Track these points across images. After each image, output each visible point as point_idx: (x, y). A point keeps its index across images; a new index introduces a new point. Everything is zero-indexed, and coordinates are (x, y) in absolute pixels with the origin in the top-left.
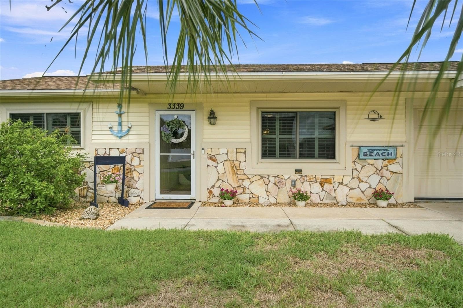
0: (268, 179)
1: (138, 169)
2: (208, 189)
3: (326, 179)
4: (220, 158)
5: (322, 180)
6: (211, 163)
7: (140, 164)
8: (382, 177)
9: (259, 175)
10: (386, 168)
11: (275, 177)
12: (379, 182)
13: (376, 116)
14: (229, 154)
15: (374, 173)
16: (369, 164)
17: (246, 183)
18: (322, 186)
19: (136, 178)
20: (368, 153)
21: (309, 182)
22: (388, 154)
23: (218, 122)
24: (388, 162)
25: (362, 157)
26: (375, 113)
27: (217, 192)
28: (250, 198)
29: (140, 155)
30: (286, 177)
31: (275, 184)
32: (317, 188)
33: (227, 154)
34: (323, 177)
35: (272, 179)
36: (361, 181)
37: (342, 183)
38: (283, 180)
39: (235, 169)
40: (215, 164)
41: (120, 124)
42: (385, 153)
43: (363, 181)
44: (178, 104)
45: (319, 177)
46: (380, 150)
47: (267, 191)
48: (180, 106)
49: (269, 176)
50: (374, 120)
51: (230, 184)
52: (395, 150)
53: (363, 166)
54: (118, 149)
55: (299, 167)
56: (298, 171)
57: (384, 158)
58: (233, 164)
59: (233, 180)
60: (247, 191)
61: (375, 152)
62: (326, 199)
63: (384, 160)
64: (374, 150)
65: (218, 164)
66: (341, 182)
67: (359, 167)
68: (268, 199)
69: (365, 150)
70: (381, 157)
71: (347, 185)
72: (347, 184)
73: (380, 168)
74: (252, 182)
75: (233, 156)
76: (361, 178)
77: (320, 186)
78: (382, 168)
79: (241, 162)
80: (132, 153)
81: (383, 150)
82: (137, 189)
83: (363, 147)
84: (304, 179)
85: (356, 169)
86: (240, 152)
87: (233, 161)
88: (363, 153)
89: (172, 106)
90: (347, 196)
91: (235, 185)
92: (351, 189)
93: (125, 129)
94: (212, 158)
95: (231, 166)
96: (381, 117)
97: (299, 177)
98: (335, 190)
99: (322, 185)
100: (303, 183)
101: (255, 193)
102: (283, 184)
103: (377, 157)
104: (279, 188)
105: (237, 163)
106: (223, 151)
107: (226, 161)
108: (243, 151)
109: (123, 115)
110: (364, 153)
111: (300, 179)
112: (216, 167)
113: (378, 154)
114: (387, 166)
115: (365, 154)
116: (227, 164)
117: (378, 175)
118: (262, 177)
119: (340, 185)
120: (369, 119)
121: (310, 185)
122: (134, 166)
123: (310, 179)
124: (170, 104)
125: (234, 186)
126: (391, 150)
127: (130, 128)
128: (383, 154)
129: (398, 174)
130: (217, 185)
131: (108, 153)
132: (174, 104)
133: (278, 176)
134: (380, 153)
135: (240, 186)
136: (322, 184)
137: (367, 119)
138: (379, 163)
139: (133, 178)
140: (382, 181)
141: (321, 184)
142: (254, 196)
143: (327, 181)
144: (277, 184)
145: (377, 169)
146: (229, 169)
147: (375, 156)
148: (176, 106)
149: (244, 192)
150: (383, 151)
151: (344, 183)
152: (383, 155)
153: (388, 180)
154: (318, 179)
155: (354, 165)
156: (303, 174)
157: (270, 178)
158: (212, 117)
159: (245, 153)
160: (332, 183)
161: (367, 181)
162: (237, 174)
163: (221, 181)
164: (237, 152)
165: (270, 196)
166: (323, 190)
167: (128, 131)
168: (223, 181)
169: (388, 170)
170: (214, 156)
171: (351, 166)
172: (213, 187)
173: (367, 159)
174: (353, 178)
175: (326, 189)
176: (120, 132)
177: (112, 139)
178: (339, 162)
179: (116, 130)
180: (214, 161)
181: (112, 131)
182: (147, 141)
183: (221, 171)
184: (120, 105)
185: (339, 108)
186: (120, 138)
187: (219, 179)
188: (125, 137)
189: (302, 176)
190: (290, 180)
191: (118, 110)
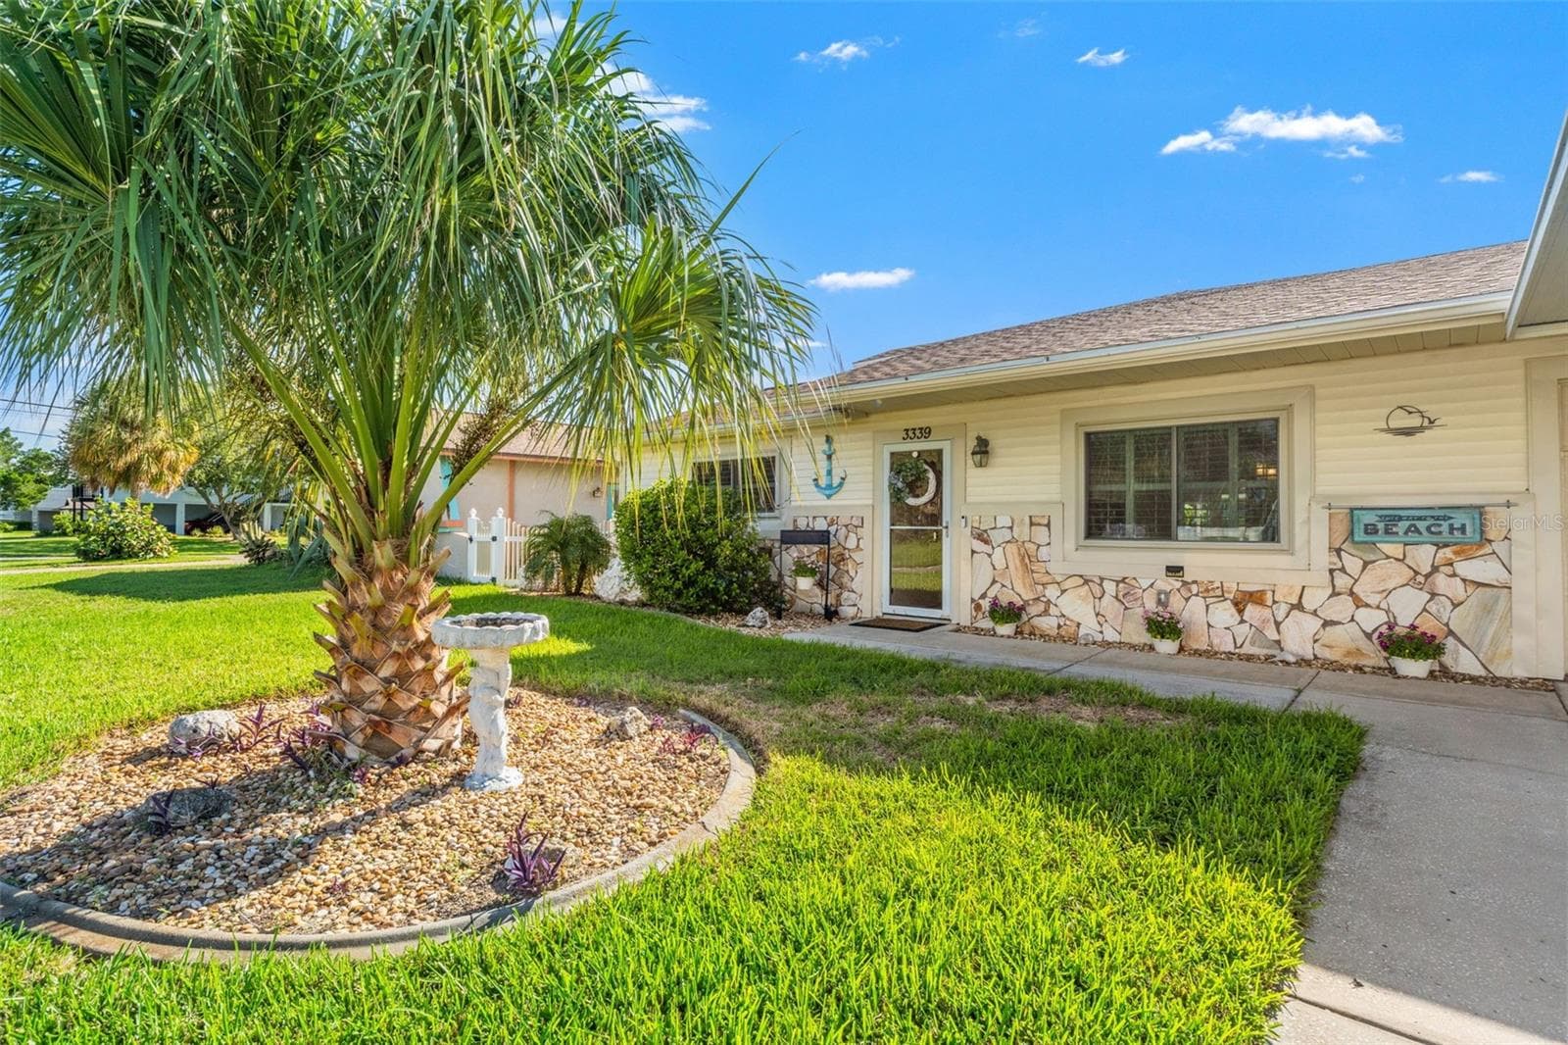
0: (1101, 585)
1: (857, 556)
2: (973, 600)
3: (1251, 594)
4: (996, 537)
5: (1239, 597)
6: (978, 546)
7: (858, 546)
8: (1433, 595)
9: (1081, 576)
10: (1448, 570)
11: (1118, 582)
12: (1425, 610)
13: (1414, 422)
14: (1015, 528)
15: (1407, 584)
16: (1388, 557)
17: (1052, 592)
18: (1241, 612)
19: (852, 573)
20: (1381, 526)
21: (1204, 598)
22: (1452, 528)
23: (992, 461)
24: (1456, 553)
25: (1360, 536)
26: (1410, 413)
28: (1059, 627)
29: (858, 528)
30: (1145, 584)
31: (1116, 597)
32: (1224, 614)
33: (1011, 528)
34: (1243, 587)
35: (1109, 587)
36: (1359, 603)
37: (1299, 606)
38: (1137, 590)
39: (1028, 560)
40: (987, 549)
41: (829, 473)
42: (1440, 525)
43: (1367, 605)
44: (921, 429)
45: (1232, 587)
46: (1420, 519)
47: (1097, 615)
48: (926, 432)
49: (1102, 579)
50: (1408, 432)
51: (1018, 590)
52: (1477, 516)
53: (1366, 564)
54: (825, 518)
55: (1174, 559)
56: (1174, 570)
57: (1435, 539)
58: (1022, 550)
59: (1024, 584)
60: (1053, 610)
61: (1403, 525)
62: (1253, 643)
63: (1439, 546)
64: (1400, 519)
65: (993, 548)
66: (1295, 602)
67: (1353, 564)
68: (1101, 632)
69: (1370, 518)
70: (1427, 537)
71: (1315, 613)
72: (1315, 611)
73: (1426, 569)
74: (1063, 592)
75: (1022, 532)
76: (1362, 595)
77: (1233, 610)
78: (1435, 569)
79: (1039, 546)
80: (846, 526)
81: (1433, 517)
82: (853, 591)
83: (1362, 509)
84: (1190, 590)
85: (1343, 570)
86: (1039, 525)
87: (1023, 542)
88: (1362, 527)
89: (910, 433)
90: (1315, 641)
91: (1028, 596)
92: (1326, 624)
93: (836, 481)
94: (982, 537)
95: (1020, 554)
96: (1431, 422)
97: (1178, 585)
98: (1278, 624)
99: (1241, 606)
100: (1187, 600)
101: (1071, 617)
102: (1136, 600)
103: (1413, 537)
104: (1126, 608)
105: (1031, 547)
106: (1004, 521)
107: (1009, 542)
108: (1046, 522)
109: (834, 457)
110: (1366, 525)
111: (1179, 590)
112: (990, 556)
113: (1412, 530)
114: (1451, 564)
115: (1371, 530)
116: (1012, 549)
117: (1421, 589)
118: (1086, 582)
119: (1295, 612)
120: (1389, 430)
121: (1207, 606)
122: (849, 550)
123: (1207, 590)
124: (907, 430)
125: (1026, 598)
126: (1460, 519)
127: (843, 479)
128: (1433, 529)
129: (1495, 590)
130: (991, 593)
131: (811, 525)
132: (914, 430)
133: (1123, 580)
134: (1422, 525)
135: (1038, 599)
136: (1239, 606)
137: (1382, 430)
138: (1423, 556)
139: (847, 572)
140: (1433, 607)
141: (1236, 604)
142: (1068, 622)
143: (1256, 598)
144: (1121, 597)
145: (1416, 573)
146: (1015, 562)
147: (1406, 533)
148: (918, 432)
149: (1046, 612)
150: (1432, 522)
151: (1308, 606)
152: (1432, 533)
153: (1456, 606)
154: (1230, 592)
155: (1335, 559)
156: (1188, 578)
157: (1106, 584)
158: (983, 450)
159: (1048, 525)
160: (1269, 603)
161: (1384, 605)
162: (1032, 571)
163: (998, 585)
164: (1032, 524)
165: (1105, 625)
166: (1242, 621)
167: (841, 485)
168: (1003, 586)
169: (1454, 575)
170: (985, 531)
171: (1323, 559)
172: (983, 596)
173: (1380, 542)
174: (1335, 594)
175: (1251, 618)
176: (829, 486)
177: (819, 500)
178: (1290, 551)
179: (823, 482)
180: (986, 542)
181: (817, 486)
182: (870, 502)
183: (1000, 564)
184: (829, 440)
185: (1289, 408)
186: (829, 497)
187: (994, 582)
188: (833, 497)
189: (1185, 583)
190: (1153, 592)
191: (826, 447)
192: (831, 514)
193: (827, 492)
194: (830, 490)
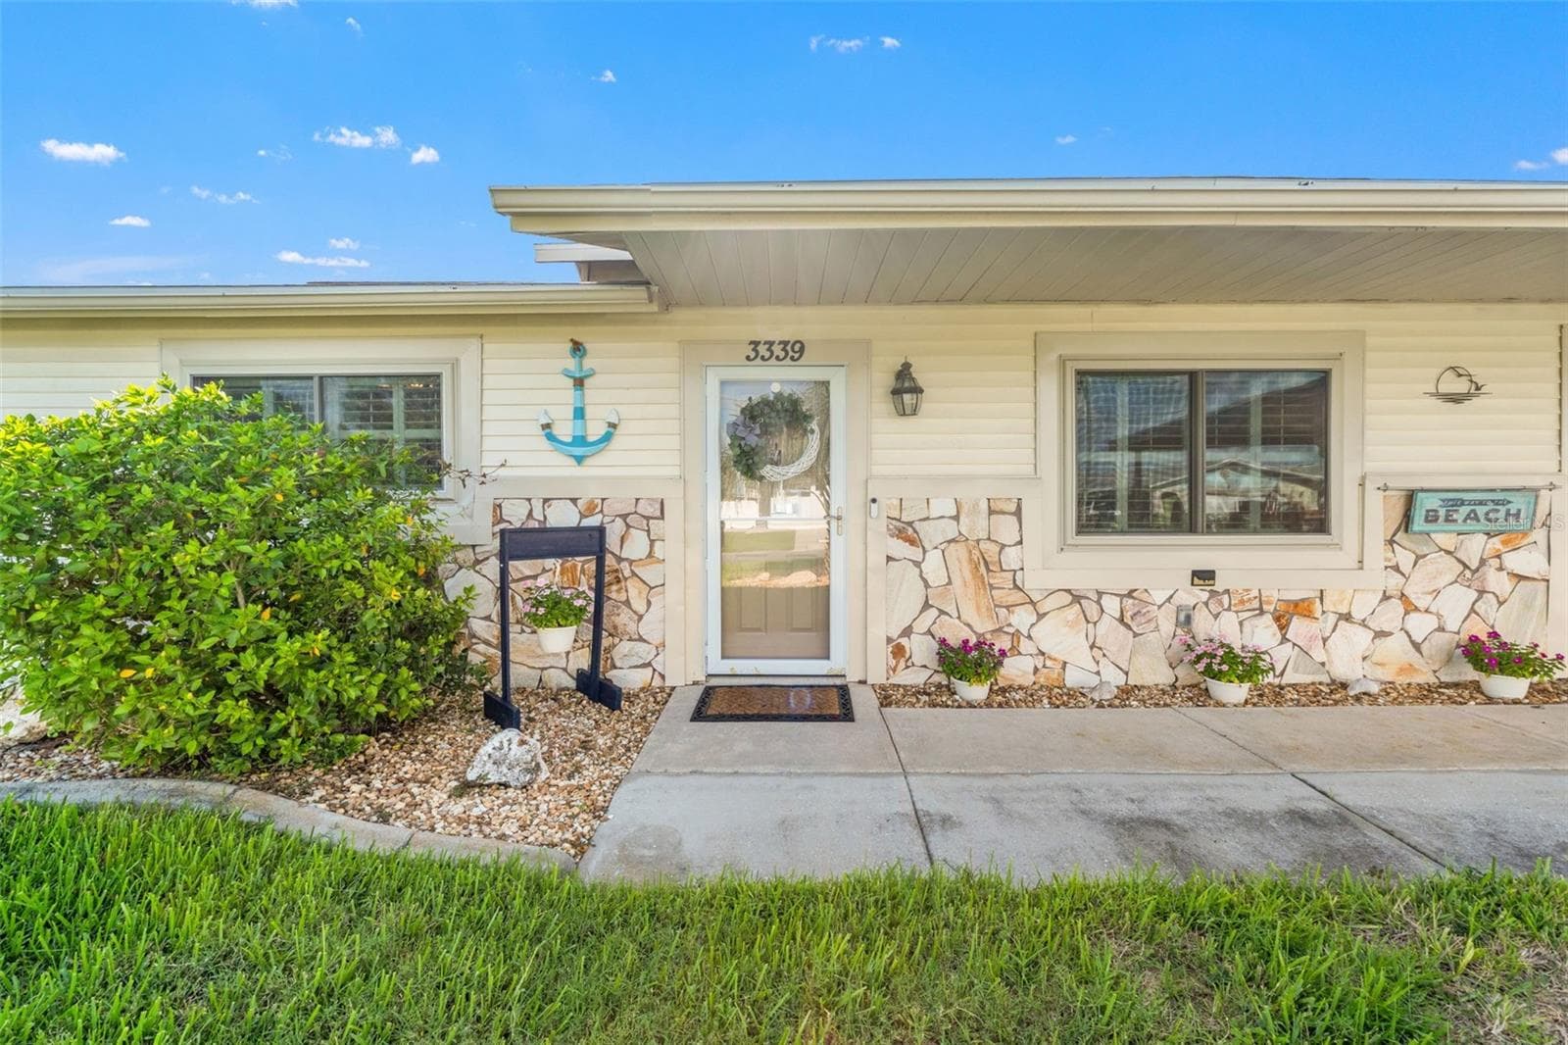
0: (1098, 602)
1: (646, 573)
2: (889, 640)
3: (1296, 604)
4: (931, 533)
5: (1282, 607)
6: (899, 548)
7: (650, 555)
8: (1482, 592)
9: (1068, 591)
10: (1495, 563)
11: (1122, 596)
12: (1473, 610)
13: (1461, 386)
14: (962, 518)
15: (1456, 581)
16: (1441, 550)
17: (1022, 619)
18: (1283, 628)
19: (639, 605)
20: (1442, 512)
21: (1237, 612)
22: (1508, 514)
23: (925, 407)
24: (1505, 543)
25: (1418, 524)
26: (1460, 375)
27: (921, 649)
28: (1036, 670)
29: (651, 521)
30: (1159, 597)
31: (1121, 620)
32: (1263, 631)
33: (956, 518)
34: (1286, 596)
35: (1112, 605)
36: (1410, 608)
37: (1347, 617)
38: (1150, 608)
39: (984, 566)
40: (915, 553)
41: (580, 413)
42: (1498, 511)
43: (1417, 609)
44: (785, 343)
45: (1273, 595)
46: (1481, 503)
47: (1092, 647)
48: (794, 351)
49: (1100, 594)
50: (1455, 399)
51: (968, 618)
52: (1533, 501)
53: (1419, 557)
54: (574, 501)
55: (1203, 560)
56: (1203, 576)
57: (1491, 527)
58: (976, 554)
59: (978, 608)
60: (1025, 646)
61: (1464, 510)
62: (1296, 670)
64: (1463, 503)
65: (925, 551)
66: (1345, 611)
67: (1405, 559)
68: (1098, 673)
69: (1431, 502)
70: (1484, 525)
71: (1363, 623)
72: (1364, 621)
73: (1475, 562)
74: (1041, 616)
75: (975, 525)
76: (1413, 598)
77: (1275, 627)
78: (1483, 562)
79: (1003, 546)
80: (624, 517)
81: (1493, 501)
82: (641, 639)
83: (1423, 490)
84: (1221, 603)
85: (1397, 568)
86: (1003, 513)
87: (978, 541)
88: (1424, 513)
89: (763, 350)
90: (1364, 659)
91: (983, 626)
92: (1381, 634)
93: (595, 430)
94: (905, 532)
95: (971, 560)
96: (1478, 389)
97: (1205, 596)
98: (1325, 640)
99: (1283, 621)
100: (1216, 616)
101: (1054, 654)
102: (1149, 621)
103: (1471, 525)
104: (1136, 635)
105: (991, 550)
106: (943, 506)
107: (952, 541)
108: (1013, 507)
109: (588, 382)
110: (1428, 511)
111: (1206, 604)
112: (917, 564)
113: (1473, 516)
114: (1499, 557)
115: (1431, 517)
116: (958, 552)
117: (1469, 587)
118: (1077, 599)
119: (1342, 623)
120: (1438, 395)
121: (1241, 623)
122: (631, 562)
123: (1242, 602)
124: (756, 344)
125: (980, 631)
126: (1518, 503)
127: (613, 426)
128: (1491, 515)
129: (1535, 583)
130: (921, 625)
131: (538, 514)
132: (771, 344)
133: (1130, 594)
134: (1481, 510)
135: (1000, 630)
136: (1282, 622)
137: (1432, 395)
138: (1475, 547)
139: (627, 603)
140: (1480, 607)
141: (1277, 619)
142: (1049, 663)
143: (1301, 608)
144: (1127, 620)
145: (1466, 566)
146: (962, 572)
147: (1465, 521)
148: (777, 350)
149: (1014, 650)
150: (1491, 506)
151: (1357, 615)
152: (1489, 520)
153: (1501, 604)
154: (1269, 603)
155: (1390, 555)
156: (1219, 586)
157: (1106, 601)
158: (905, 387)
159: (1018, 513)
160: (1318, 614)
161: (1432, 609)
162: (992, 588)
163: (933, 613)
164: (991, 512)
165: (1103, 661)
166: (1284, 641)
167: (607, 438)
168: (942, 612)
169: (1501, 569)
170: (910, 524)
171: (1378, 554)
172: (907, 632)
173: (1434, 532)
174: (1386, 598)
175: (1296, 635)
176: (580, 441)
177: (557, 466)
178: (1339, 545)
179: (565, 430)
180: (912, 542)
181: (551, 437)
182: (676, 472)
183: (935, 576)
184: (577, 348)
185: (1338, 358)
186: (579, 460)
187: (927, 606)
188: (588, 462)
189: (1213, 593)
190: (1171, 608)
191: (571, 364)
192: (586, 495)
193: (579, 451)
194: (581, 448)
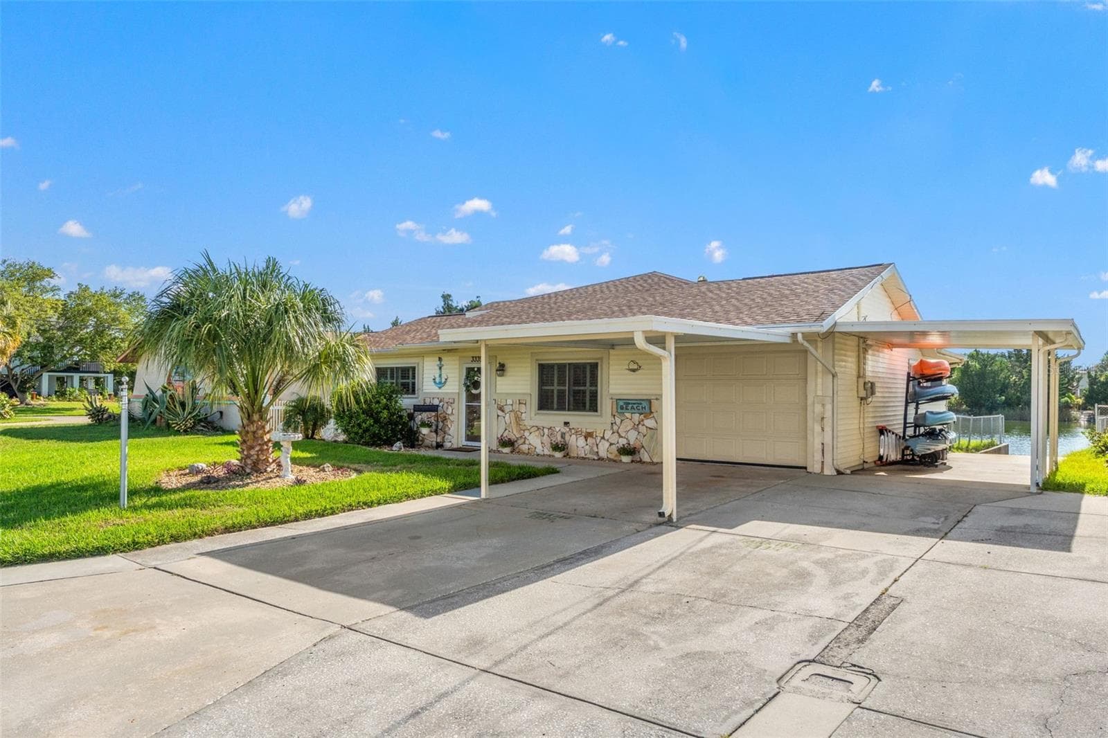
0: (543, 430)
1: (451, 418)
2: (497, 438)
3: (590, 433)
4: (507, 409)
5: (586, 434)
6: (500, 413)
7: (452, 413)
8: (639, 433)
9: (536, 427)
10: (642, 423)
11: (549, 429)
12: (636, 438)
13: (635, 367)
15: (632, 429)
16: (627, 418)
17: (527, 434)
18: (586, 440)
19: (450, 426)
20: (624, 406)
21: (576, 435)
22: (642, 408)
23: (505, 373)
24: (644, 417)
25: (619, 410)
26: (635, 363)
28: (529, 449)
29: (452, 404)
30: (557, 429)
32: (581, 442)
33: (512, 405)
34: (588, 431)
35: (546, 431)
36: (620, 436)
37: (603, 438)
38: (555, 432)
39: (518, 420)
40: (503, 414)
41: (440, 376)
42: (639, 406)
43: (622, 437)
44: (479, 357)
45: (584, 430)
46: (634, 404)
47: (542, 443)
49: (543, 428)
50: (634, 371)
51: (513, 434)
52: (649, 403)
53: (622, 421)
54: (438, 398)
55: (566, 419)
56: (566, 424)
57: (638, 411)
58: (516, 415)
59: (517, 430)
60: (527, 442)
61: (630, 406)
62: (590, 453)
63: (641, 414)
64: (629, 404)
65: (505, 414)
66: (602, 436)
67: (618, 421)
68: (543, 451)
69: (621, 403)
70: (636, 411)
71: (608, 440)
73: (637, 423)
74: (530, 433)
75: (516, 407)
76: (620, 433)
77: (584, 440)
78: (639, 423)
79: (522, 413)
80: (447, 403)
81: (637, 403)
82: (450, 435)
83: (619, 400)
84: (571, 432)
85: (615, 423)
86: (522, 403)
87: (516, 411)
89: (474, 359)
90: (607, 451)
91: (518, 435)
92: (612, 444)
93: (443, 380)
94: (501, 409)
95: (515, 417)
96: (640, 367)
97: (568, 430)
98: (597, 445)
99: (587, 438)
100: (571, 436)
101: (533, 444)
102: (554, 436)
103: (633, 411)
104: (551, 440)
105: (519, 414)
106: (509, 402)
107: (511, 411)
108: (525, 402)
109: (442, 368)
110: (621, 406)
111: (568, 432)
112: (504, 417)
113: (632, 408)
114: (643, 421)
115: (622, 408)
116: (512, 414)
117: (636, 430)
118: (538, 429)
119: (602, 440)
120: (629, 370)
121: (577, 438)
122: (448, 415)
123: (577, 432)
124: (473, 357)
125: (517, 437)
126: (644, 404)
127: (446, 379)
128: (638, 408)
129: (654, 430)
130: (505, 435)
131: (432, 402)
132: (476, 357)
133: (551, 428)
134: (635, 406)
135: (521, 437)
137: (627, 369)
138: (636, 417)
139: (447, 425)
140: (638, 437)
141: (585, 437)
142: (532, 447)
143: (591, 435)
144: (549, 435)
145: (634, 424)
146: (513, 420)
149: (524, 443)
150: (637, 405)
151: (606, 438)
153: (644, 436)
154: (583, 433)
155: (613, 419)
156: (571, 427)
158: (502, 369)
159: (525, 404)
160: (594, 436)
161: (626, 437)
162: (520, 425)
164: (520, 403)
165: (543, 448)
166: (587, 445)
167: (445, 382)
168: (509, 431)
169: (643, 425)
170: (503, 406)
171: (610, 419)
172: (502, 436)
173: (625, 412)
174: (613, 433)
175: (590, 443)
176: (440, 383)
177: (435, 389)
178: (601, 416)
179: (437, 381)
180: (503, 411)
181: (435, 382)
182: (457, 391)
183: (508, 422)
184: (440, 359)
185: (601, 359)
186: (440, 388)
187: (506, 430)
188: (443, 388)
189: (570, 429)
190: (560, 433)
191: (438, 363)
192: (441, 397)
193: (439, 386)
194: (441, 384)
